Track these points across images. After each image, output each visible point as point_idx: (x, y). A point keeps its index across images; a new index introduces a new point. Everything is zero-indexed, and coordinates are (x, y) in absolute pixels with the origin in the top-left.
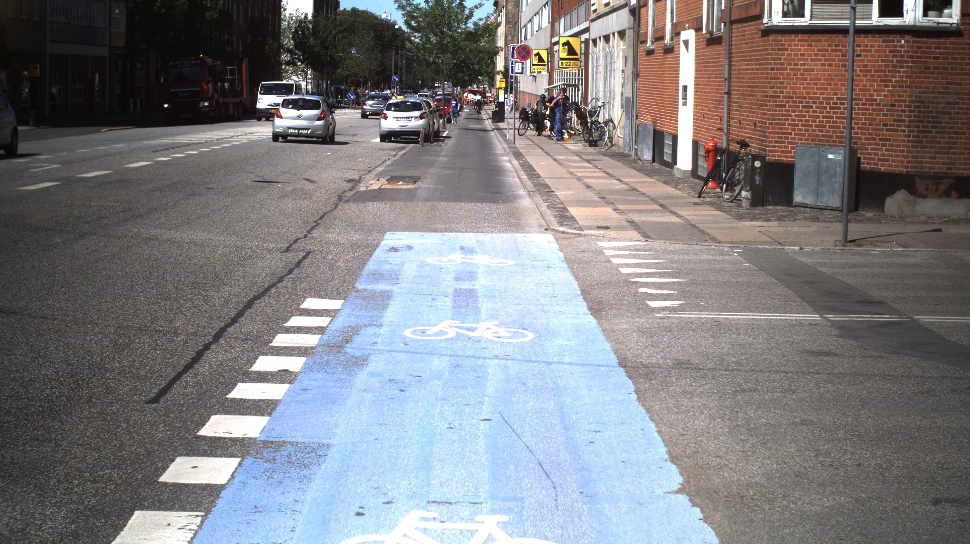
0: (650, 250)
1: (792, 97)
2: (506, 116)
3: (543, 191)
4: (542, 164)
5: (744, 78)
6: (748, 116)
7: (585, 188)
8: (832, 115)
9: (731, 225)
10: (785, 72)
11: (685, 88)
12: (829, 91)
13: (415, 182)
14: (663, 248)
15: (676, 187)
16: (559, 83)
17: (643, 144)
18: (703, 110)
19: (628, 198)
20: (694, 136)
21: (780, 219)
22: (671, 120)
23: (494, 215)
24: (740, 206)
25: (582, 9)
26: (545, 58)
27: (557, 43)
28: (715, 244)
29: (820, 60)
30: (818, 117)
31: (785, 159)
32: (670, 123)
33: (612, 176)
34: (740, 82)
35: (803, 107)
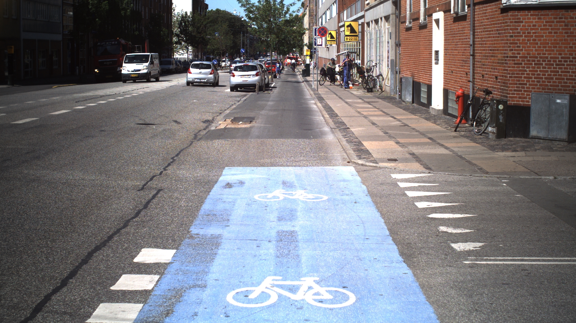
0: (434, 182)
1: (527, 57)
2: (311, 72)
3: (342, 127)
4: (337, 106)
5: (486, 44)
6: (491, 71)
7: (371, 125)
8: (558, 70)
9: (489, 156)
10: (521, 38)
11: (437, 52)
12: (555, 52)
13: (251, 121)
14: (444, 179)
15: (435, 123)
16: (345, 51)
17: (405, 91)
18: (451, 67)
19: (404, 133)
20: (444, 85)
21: (524, 149)
22: (426, 74)
23: (307, 150)
24: (487, 138)
25: (359, 4)
26: (334, 35)
27: (343, 26)
28: (485, 175)
29: (548, 29)
30: (547, 71)
31: (522, 103)
32: (426, 76)
33: (387, 114)
34: (483, 47)
35: (535, 64)
